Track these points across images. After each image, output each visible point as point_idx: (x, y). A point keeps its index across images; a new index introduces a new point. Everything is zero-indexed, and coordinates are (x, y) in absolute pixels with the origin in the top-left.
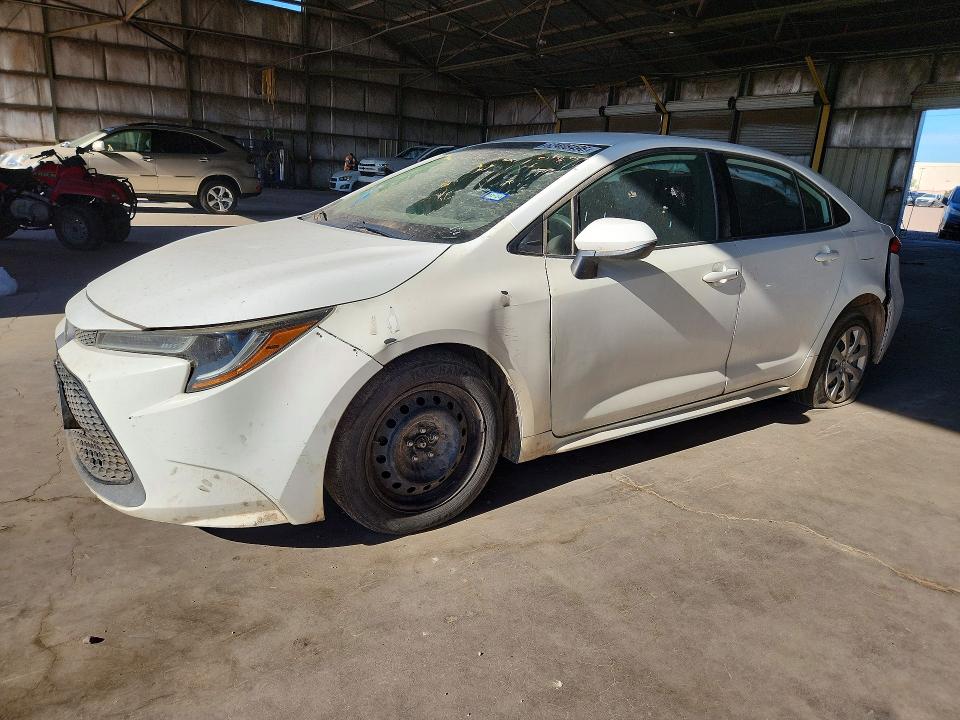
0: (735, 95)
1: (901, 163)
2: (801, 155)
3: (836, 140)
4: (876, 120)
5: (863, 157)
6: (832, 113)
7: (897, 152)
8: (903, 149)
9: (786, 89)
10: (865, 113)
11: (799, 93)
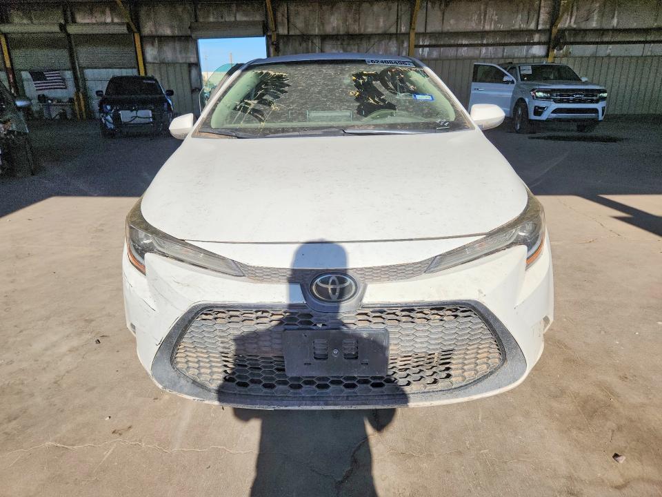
0: (62, 22)
1: (194, 72)
2: (130, 68)
3: (149, 58)
4: (171, 44)
5: (171, 69)
6: (142, 38)
7: (190, 65)
8: (193, 64)
9: (102, 20)
10: (162, 39)
11: (113, 23)
